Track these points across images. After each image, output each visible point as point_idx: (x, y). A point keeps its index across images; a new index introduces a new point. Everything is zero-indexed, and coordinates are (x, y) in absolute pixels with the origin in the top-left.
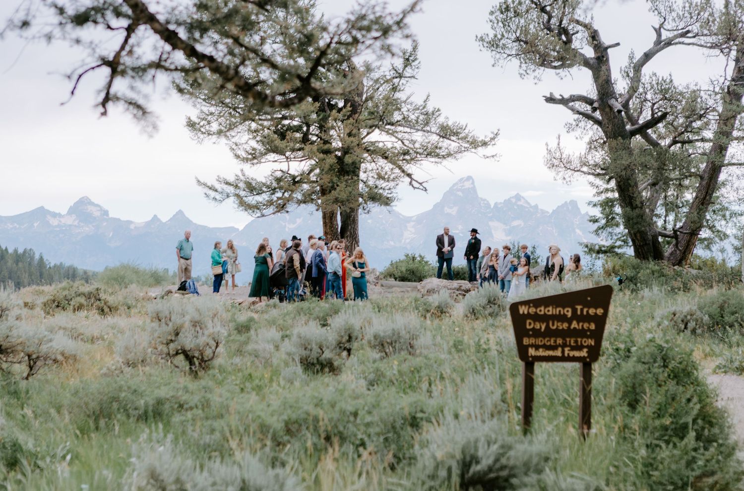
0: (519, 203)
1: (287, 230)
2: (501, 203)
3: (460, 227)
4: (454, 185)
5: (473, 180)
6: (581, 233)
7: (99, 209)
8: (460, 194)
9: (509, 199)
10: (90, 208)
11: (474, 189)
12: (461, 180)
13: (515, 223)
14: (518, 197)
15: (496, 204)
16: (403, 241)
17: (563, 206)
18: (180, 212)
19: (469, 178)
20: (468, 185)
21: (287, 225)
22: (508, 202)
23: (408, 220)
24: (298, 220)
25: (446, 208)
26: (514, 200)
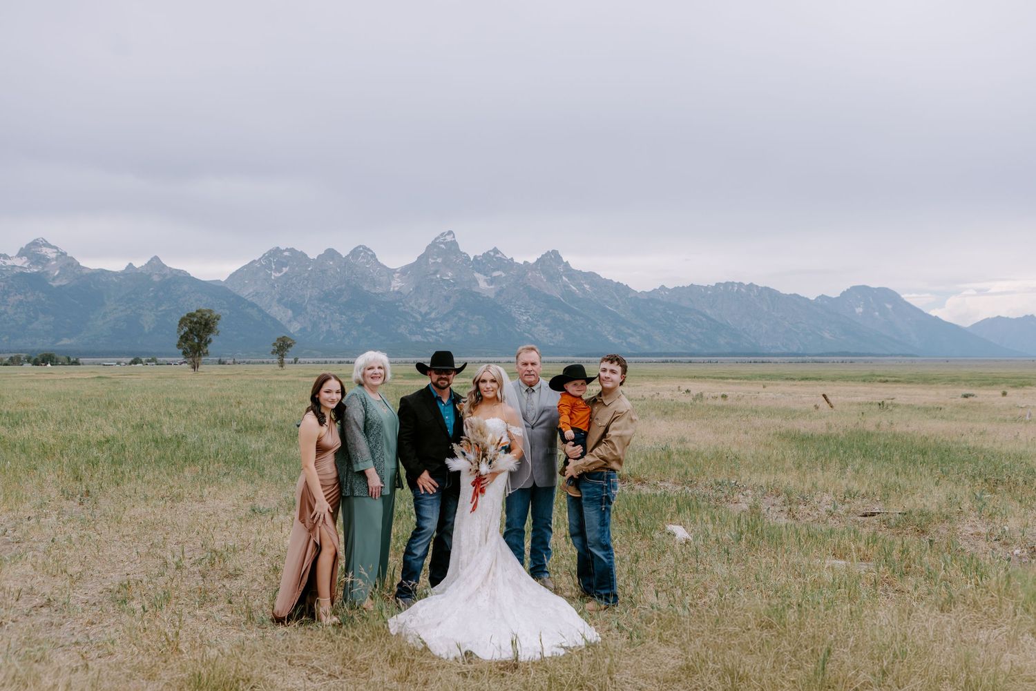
0: (497, 256)
1: (273, 278)
2: (480, 256)
3: (450, 274)
4: (436, 239)
5: (454, 234)
6: (567, 280)
7: (56, 250)
8: (443, 246)
9: (488, 253)
10: (45, 250)
11: (454, 243)
12: (442, 234)
13: (496, 274)
14: (496, 251)
15: (475, 257)
16: (392, 289)
17: (546, 255)
18: (156, 258)
19: (450, 233)
20: (449, 238)
21: (273, 274)
22: (486, 255)
23: (394, 271)
24: (284, 269)
25: (430, 259)
26: (492, 254)
